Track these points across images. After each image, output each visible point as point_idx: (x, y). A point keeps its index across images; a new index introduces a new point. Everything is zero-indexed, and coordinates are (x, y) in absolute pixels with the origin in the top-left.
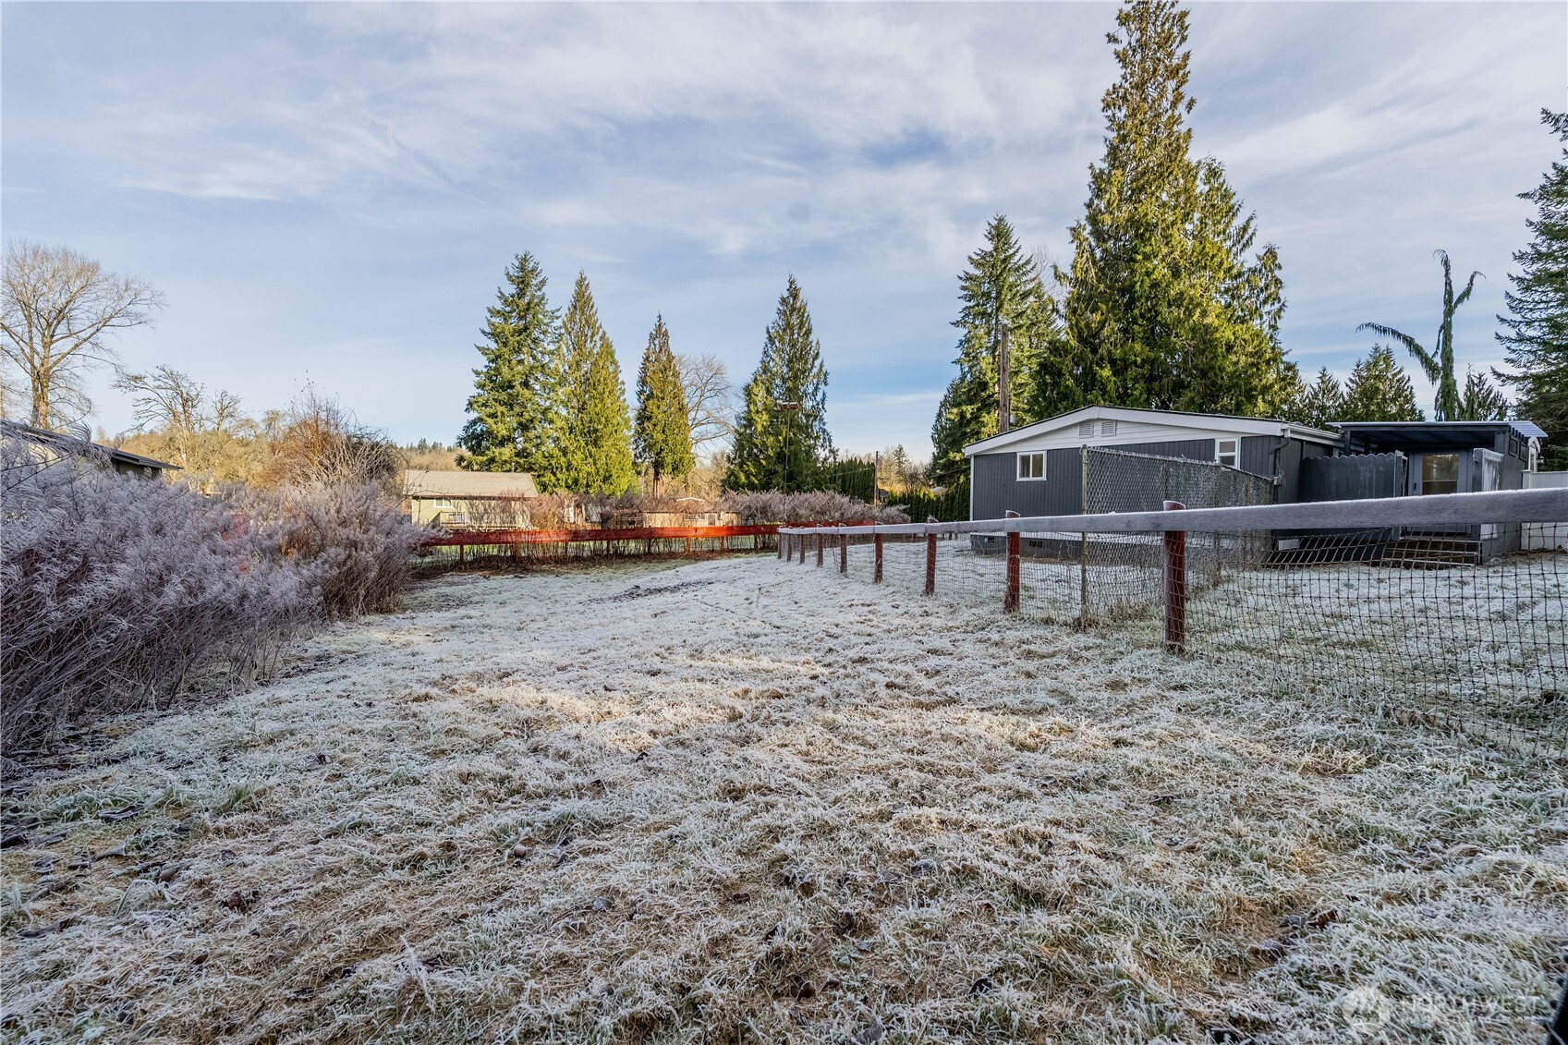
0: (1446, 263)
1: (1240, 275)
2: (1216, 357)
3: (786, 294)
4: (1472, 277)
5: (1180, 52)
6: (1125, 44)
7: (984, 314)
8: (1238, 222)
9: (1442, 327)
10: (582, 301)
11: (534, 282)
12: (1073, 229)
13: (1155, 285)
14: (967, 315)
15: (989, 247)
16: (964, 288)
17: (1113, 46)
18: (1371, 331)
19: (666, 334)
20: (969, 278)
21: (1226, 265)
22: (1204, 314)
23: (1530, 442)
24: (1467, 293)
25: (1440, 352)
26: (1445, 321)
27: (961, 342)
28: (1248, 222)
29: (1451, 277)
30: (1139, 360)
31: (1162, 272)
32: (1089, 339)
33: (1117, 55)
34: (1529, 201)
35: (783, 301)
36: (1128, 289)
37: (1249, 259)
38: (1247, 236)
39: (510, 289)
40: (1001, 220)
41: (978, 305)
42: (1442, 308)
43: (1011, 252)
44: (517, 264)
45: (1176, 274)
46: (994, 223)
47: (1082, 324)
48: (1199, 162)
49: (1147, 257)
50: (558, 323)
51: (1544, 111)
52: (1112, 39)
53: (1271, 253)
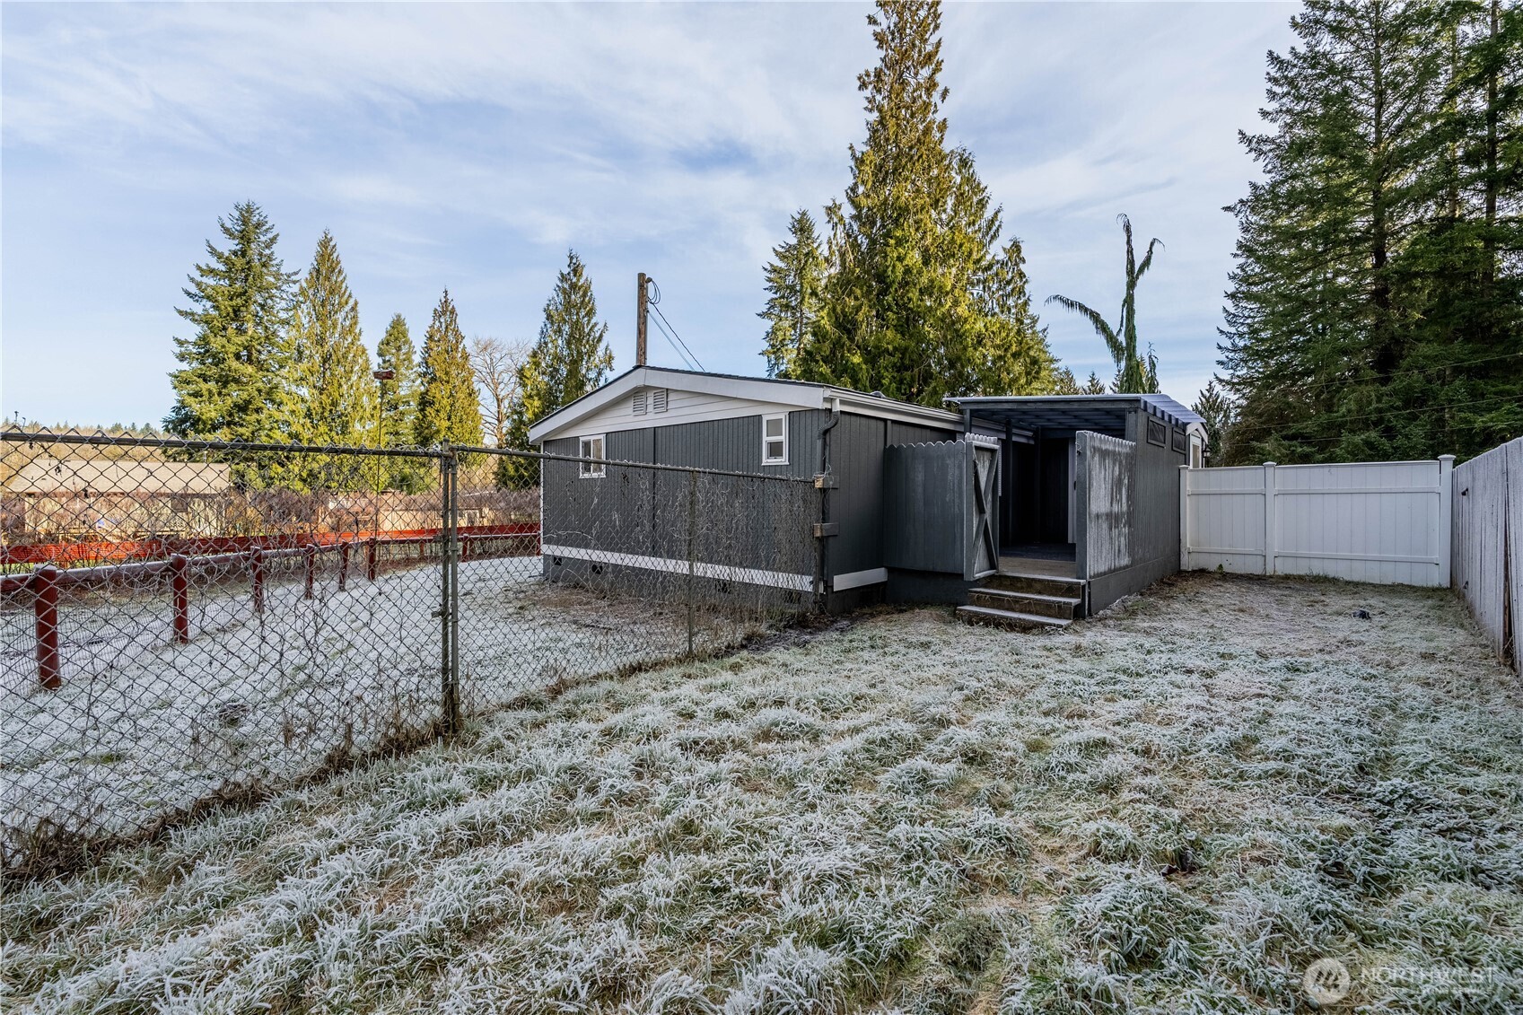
0: (1128, 229)
1: (989, 267)
2: (965, 349)
3: (566, 270)
4: (1152, 244)
5: (933, 39)
6: (884, 26)
7: (787, 306)
8: (988, 214)
9: (1125, 301)
10: (326, 265)
11: (263, 239)
12: (829, 209)
13: (908, 271)
14: (772, 307)
15: (793, 240)
16: (770, 280)
17: (873, 27)
18: (1058, 303)
19: (453, 312)
20: (775, 270)
21: (975, 256)
22: (956, 303)
23: (1190, 430)
24: (1147, 263)
25: (1123, 329)
26: (1128, 294)
27: (768, 333)
28: (996, 214)
29: (1133, 244)
30: (890, 347)
31: (915, 257)
32: (846, 325)
33: (876, 34)
34: (1231, 214)
35: (563, 278)
36: (881, 277)
37: (997, 250)
38: (994, 228)
39: (227, 246)
40: (804, 214)
41: (783, 297)
42: (1125, 279)
43: (815, 245)
44: (236, 214)
45: (926, 262)
46: (798, 217)
47: (839, 309)
48: (952, 152)
49: (899, 242)
50: (295, 288)
51: (1241, 132)
52: (872, 20)
53: (1016, 247)
